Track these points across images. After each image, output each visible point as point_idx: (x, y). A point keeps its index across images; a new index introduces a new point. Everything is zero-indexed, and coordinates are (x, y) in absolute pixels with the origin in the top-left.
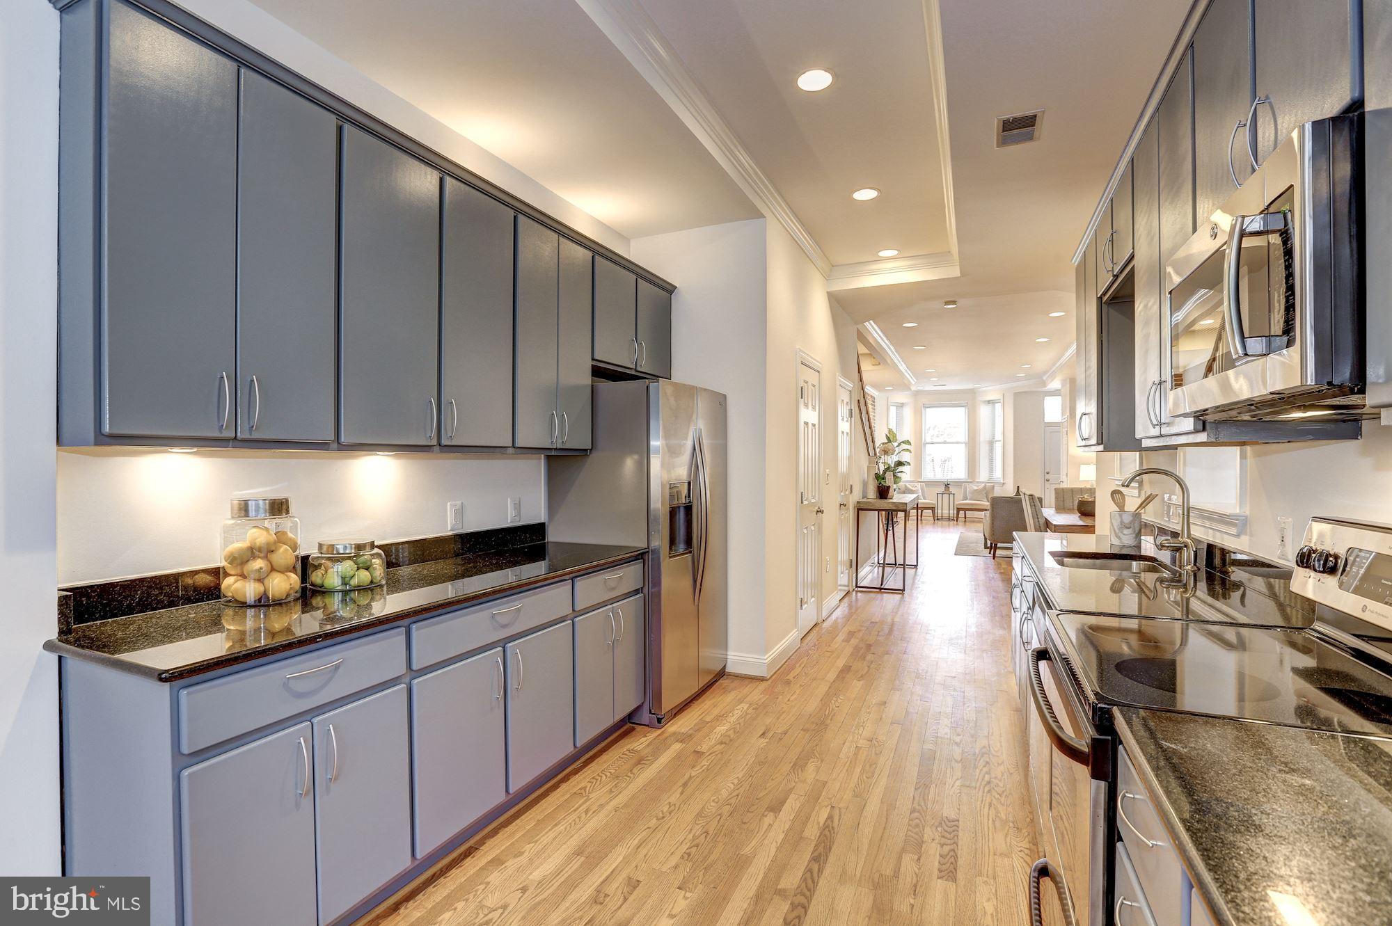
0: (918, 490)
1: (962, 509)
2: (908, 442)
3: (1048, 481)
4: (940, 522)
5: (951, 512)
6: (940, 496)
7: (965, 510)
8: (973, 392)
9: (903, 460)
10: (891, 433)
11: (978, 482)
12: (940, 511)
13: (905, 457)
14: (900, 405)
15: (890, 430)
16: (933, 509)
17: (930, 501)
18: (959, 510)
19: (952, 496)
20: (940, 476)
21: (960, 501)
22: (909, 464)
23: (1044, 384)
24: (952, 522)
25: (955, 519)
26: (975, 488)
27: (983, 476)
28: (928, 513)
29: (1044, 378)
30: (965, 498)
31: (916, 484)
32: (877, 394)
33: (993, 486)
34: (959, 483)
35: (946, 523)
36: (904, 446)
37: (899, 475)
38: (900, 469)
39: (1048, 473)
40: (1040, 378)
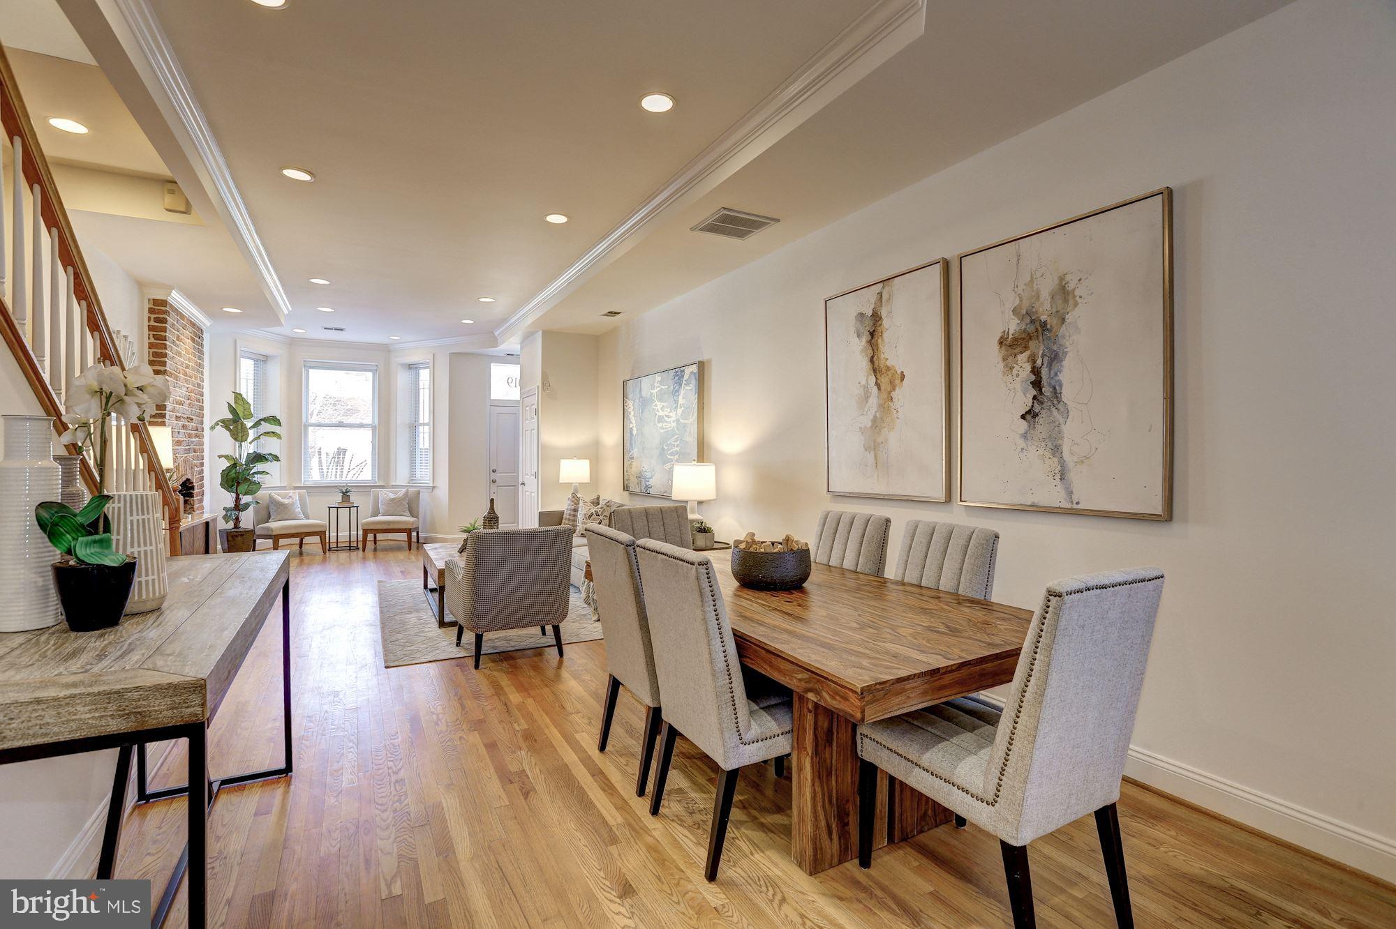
0: (293, 504)
1: (371, 531)
2: (274, 420)
3: (494, 482)
4: (333, 556)
5: (354, 533)
6: (333, 511)
7: (375, 532)
8: (386, 349)
9: (264, 451)
10: (240, 402)
11: (393, 486)
12: (333, 534)
13: (270, 446)
14: (261, 358)
15: (238, 396)
16: (321, 534)
17: (317, 519)
18: (366, 532)
19: (354, 510)
20: (333, 477)
21: (367, 519)
22: (276, 458)
23: (494, 342)
24: (354, 554)
25: (360, 545)
26: (392, 496)
27: (401, 476)
28: (313, 542)
29: (496, 334)
30: (376, 513)
31: (291, 493)
32: (208, 324)
33: (419, 493)
34: (365, 488)
35: (343, 556)
36: (266, 427)
37: (257, 478)
38: (260, 467)
39: (494, 471)
40: (489, 333)
